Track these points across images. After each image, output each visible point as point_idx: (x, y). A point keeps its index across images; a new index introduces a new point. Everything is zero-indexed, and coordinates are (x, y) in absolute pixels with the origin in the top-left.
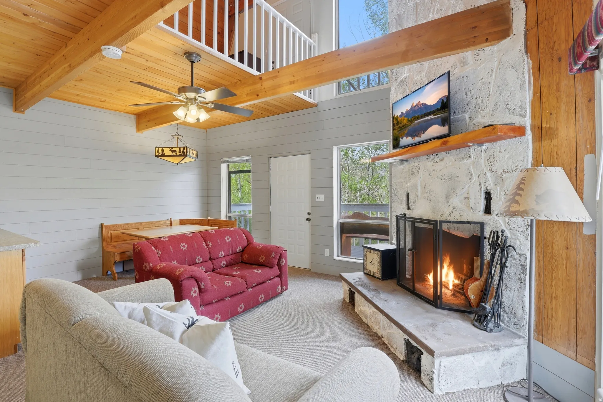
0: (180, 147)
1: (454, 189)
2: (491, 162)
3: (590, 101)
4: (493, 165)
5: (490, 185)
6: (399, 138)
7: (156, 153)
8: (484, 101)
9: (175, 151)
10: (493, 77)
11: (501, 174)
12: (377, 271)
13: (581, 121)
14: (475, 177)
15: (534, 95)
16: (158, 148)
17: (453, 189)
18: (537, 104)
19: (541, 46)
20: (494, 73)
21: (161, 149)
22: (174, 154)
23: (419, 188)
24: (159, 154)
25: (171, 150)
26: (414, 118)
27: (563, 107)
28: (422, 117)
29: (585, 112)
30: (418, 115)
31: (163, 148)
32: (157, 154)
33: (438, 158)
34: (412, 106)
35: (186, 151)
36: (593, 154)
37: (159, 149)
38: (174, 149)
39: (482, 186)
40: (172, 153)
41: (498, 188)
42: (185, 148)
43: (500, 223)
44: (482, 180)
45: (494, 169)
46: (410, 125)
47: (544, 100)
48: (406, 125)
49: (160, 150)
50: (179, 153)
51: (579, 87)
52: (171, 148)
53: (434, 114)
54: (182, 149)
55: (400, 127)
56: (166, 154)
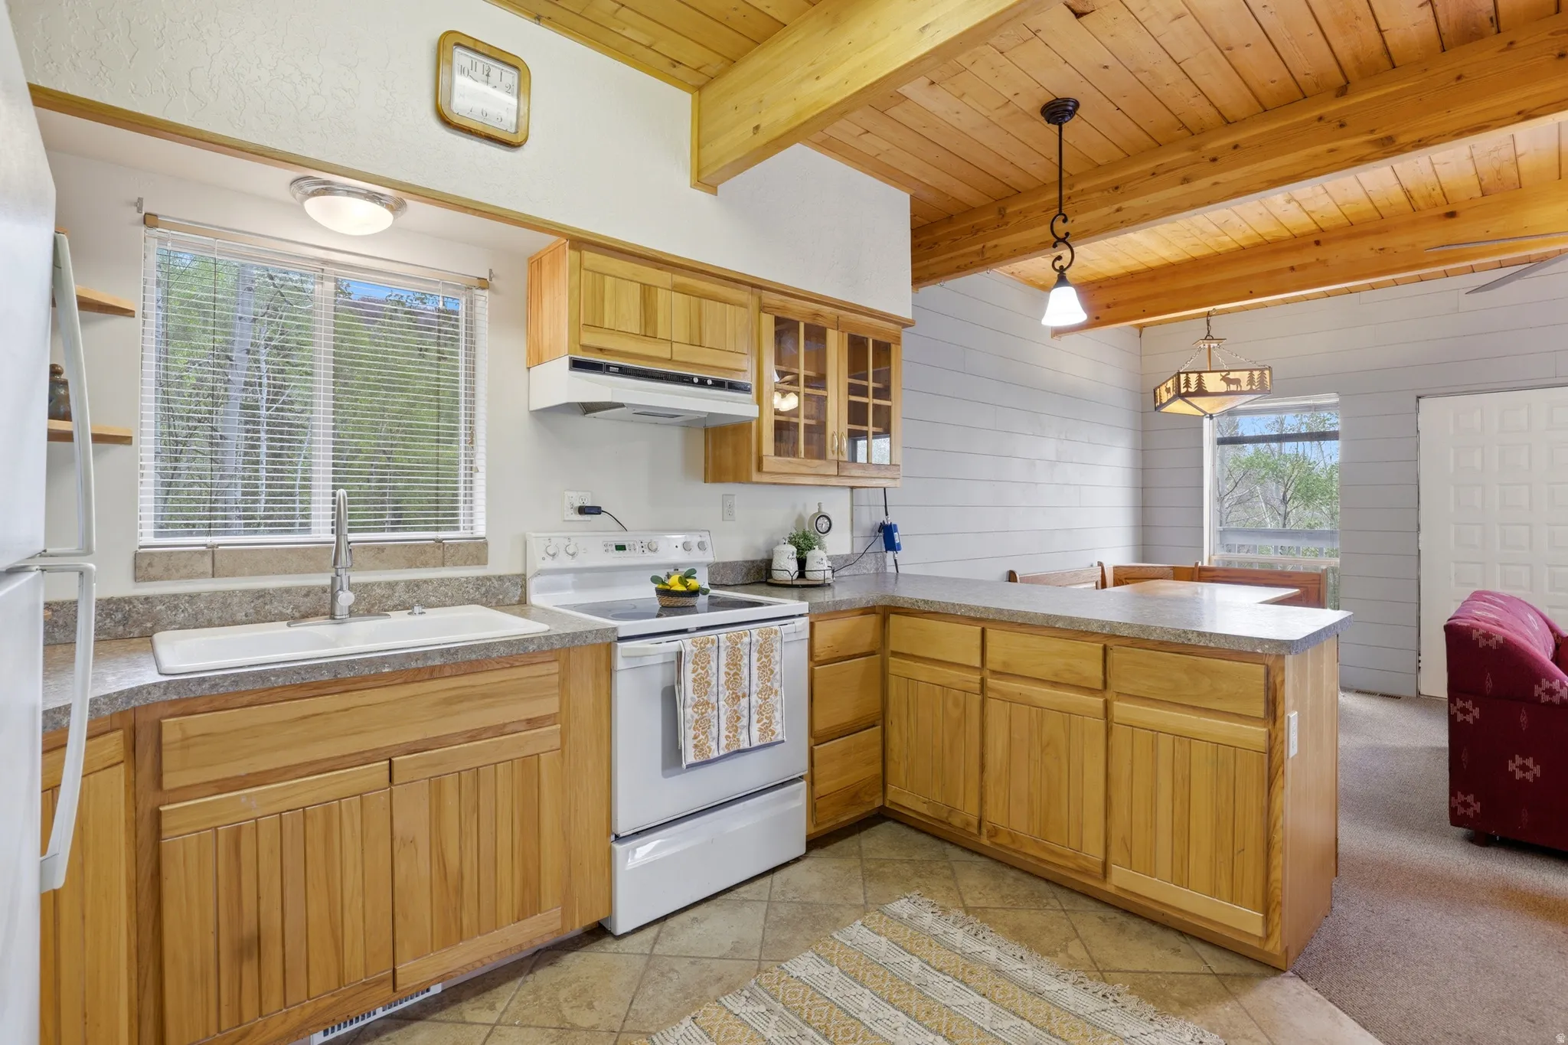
0: (1251, 370)
7: (1182, 386)
9: (1237, 382)
16: (1187, 373)
21: (1196, 375)
22: (1233, 387)
24: (1190, 390)
25: (1224, 379)
31: (1199, 373)
32: (1185, 389)
35: (1268, 380)
37: (1190, 375)
38: (1232, 375)
40: (1228, 385)
42: (1267, 372)
49: (1193, 377)
50: (1249, 387)
52: (1224, 374)
54: (1256, 374)
56: (1210, 388)
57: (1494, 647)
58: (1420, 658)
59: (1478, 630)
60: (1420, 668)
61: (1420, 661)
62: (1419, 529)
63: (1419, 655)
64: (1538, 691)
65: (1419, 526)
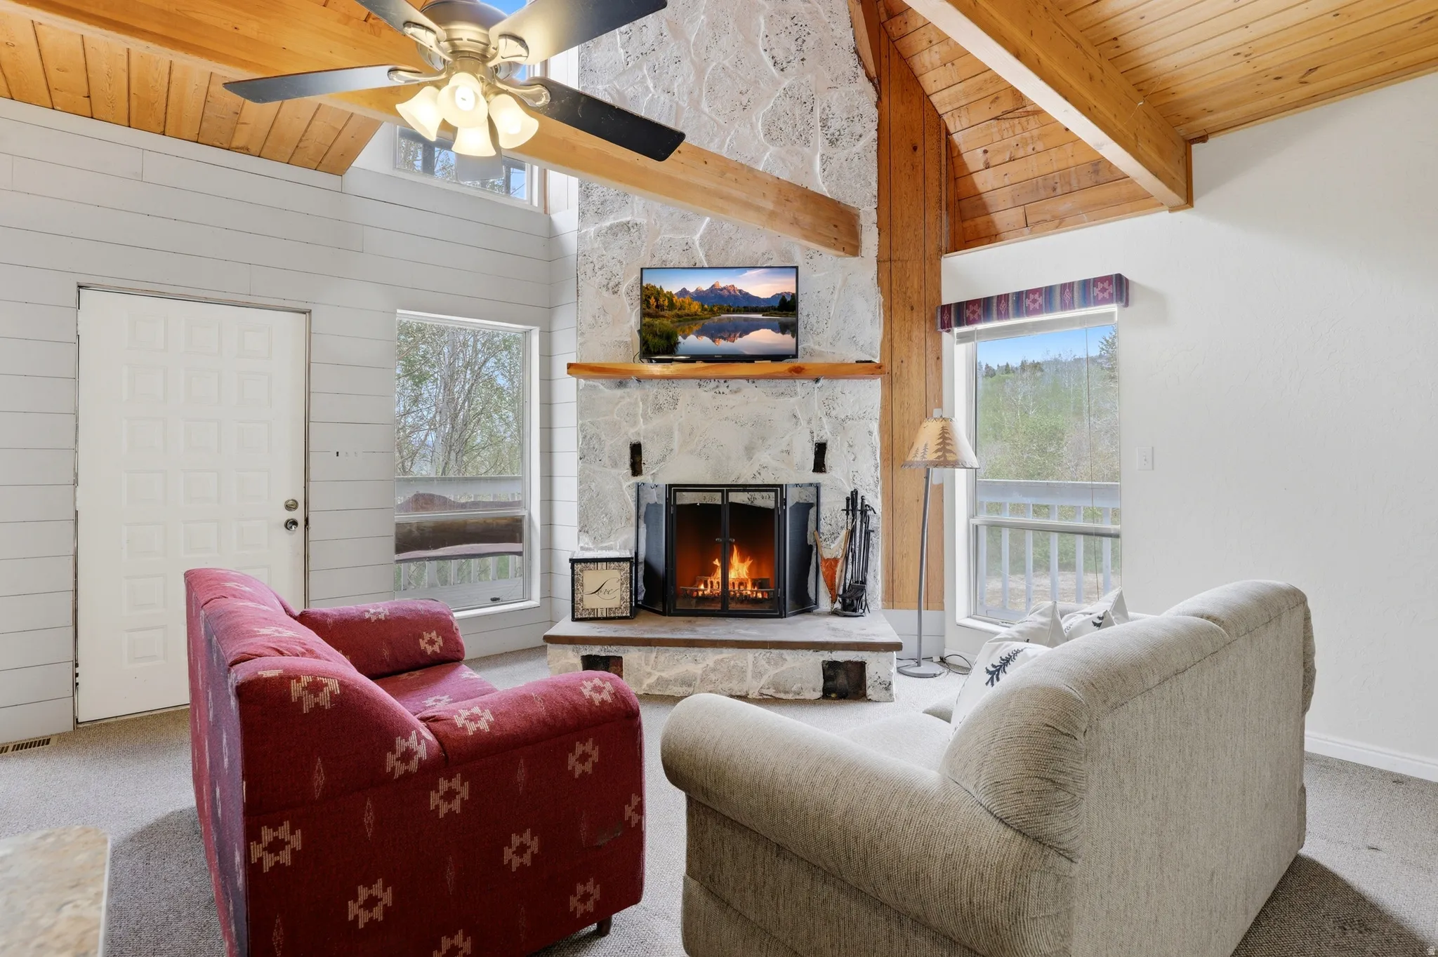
1: (763, 439)
2: (828, 404)
3: (938, 358)
4: (832, 409)
5: (825, 435)
6: (677, 336)
8: (820, 322)
10: (836, 296)
11: (843, 421)
12: (619, 603)
13: (931, 376)
14: (804, 423)
15: (884, 336)
17: (761, 438)
18: (888, 345)
19: (894, 286)
20: (836, 292)
23: (676, 435)
26: (719, 308)
27: (914, 358)
28: (737, 311)
29: (934, 367)
30: (730, 306)
33: (728, 387)
34: (713, 286)
36: (940, 409)
39: (815, 435)
41: (839, 438)
43: (842, 482)
44: (814, 426)
45: (833, 413)
46: (710, 318)
47: (895, 345)
48: (696, 315)
51: (929, 343)
53: (765, 313)
55: (679, 316)
57: (328, 706)
58: (78, 670)
59: (299, 680)
60: (77, 684)
61: (77, 675)
62: (76, 483)
63: (77, 665)
64: (391, 760)
65: (76, 475)
